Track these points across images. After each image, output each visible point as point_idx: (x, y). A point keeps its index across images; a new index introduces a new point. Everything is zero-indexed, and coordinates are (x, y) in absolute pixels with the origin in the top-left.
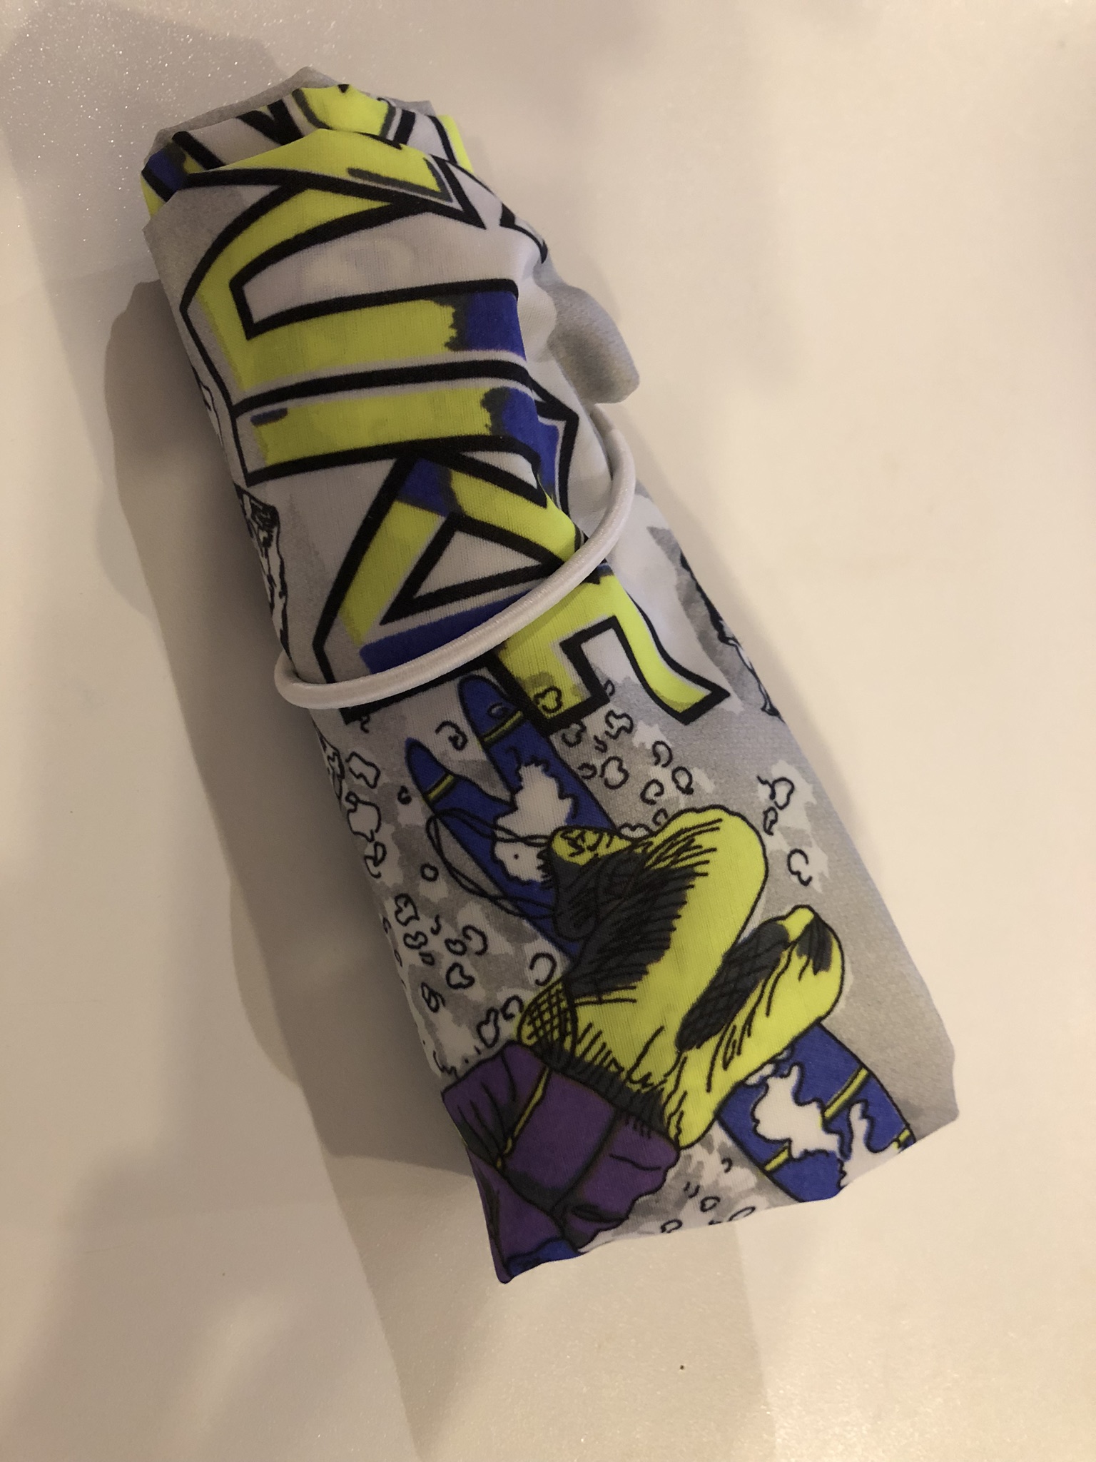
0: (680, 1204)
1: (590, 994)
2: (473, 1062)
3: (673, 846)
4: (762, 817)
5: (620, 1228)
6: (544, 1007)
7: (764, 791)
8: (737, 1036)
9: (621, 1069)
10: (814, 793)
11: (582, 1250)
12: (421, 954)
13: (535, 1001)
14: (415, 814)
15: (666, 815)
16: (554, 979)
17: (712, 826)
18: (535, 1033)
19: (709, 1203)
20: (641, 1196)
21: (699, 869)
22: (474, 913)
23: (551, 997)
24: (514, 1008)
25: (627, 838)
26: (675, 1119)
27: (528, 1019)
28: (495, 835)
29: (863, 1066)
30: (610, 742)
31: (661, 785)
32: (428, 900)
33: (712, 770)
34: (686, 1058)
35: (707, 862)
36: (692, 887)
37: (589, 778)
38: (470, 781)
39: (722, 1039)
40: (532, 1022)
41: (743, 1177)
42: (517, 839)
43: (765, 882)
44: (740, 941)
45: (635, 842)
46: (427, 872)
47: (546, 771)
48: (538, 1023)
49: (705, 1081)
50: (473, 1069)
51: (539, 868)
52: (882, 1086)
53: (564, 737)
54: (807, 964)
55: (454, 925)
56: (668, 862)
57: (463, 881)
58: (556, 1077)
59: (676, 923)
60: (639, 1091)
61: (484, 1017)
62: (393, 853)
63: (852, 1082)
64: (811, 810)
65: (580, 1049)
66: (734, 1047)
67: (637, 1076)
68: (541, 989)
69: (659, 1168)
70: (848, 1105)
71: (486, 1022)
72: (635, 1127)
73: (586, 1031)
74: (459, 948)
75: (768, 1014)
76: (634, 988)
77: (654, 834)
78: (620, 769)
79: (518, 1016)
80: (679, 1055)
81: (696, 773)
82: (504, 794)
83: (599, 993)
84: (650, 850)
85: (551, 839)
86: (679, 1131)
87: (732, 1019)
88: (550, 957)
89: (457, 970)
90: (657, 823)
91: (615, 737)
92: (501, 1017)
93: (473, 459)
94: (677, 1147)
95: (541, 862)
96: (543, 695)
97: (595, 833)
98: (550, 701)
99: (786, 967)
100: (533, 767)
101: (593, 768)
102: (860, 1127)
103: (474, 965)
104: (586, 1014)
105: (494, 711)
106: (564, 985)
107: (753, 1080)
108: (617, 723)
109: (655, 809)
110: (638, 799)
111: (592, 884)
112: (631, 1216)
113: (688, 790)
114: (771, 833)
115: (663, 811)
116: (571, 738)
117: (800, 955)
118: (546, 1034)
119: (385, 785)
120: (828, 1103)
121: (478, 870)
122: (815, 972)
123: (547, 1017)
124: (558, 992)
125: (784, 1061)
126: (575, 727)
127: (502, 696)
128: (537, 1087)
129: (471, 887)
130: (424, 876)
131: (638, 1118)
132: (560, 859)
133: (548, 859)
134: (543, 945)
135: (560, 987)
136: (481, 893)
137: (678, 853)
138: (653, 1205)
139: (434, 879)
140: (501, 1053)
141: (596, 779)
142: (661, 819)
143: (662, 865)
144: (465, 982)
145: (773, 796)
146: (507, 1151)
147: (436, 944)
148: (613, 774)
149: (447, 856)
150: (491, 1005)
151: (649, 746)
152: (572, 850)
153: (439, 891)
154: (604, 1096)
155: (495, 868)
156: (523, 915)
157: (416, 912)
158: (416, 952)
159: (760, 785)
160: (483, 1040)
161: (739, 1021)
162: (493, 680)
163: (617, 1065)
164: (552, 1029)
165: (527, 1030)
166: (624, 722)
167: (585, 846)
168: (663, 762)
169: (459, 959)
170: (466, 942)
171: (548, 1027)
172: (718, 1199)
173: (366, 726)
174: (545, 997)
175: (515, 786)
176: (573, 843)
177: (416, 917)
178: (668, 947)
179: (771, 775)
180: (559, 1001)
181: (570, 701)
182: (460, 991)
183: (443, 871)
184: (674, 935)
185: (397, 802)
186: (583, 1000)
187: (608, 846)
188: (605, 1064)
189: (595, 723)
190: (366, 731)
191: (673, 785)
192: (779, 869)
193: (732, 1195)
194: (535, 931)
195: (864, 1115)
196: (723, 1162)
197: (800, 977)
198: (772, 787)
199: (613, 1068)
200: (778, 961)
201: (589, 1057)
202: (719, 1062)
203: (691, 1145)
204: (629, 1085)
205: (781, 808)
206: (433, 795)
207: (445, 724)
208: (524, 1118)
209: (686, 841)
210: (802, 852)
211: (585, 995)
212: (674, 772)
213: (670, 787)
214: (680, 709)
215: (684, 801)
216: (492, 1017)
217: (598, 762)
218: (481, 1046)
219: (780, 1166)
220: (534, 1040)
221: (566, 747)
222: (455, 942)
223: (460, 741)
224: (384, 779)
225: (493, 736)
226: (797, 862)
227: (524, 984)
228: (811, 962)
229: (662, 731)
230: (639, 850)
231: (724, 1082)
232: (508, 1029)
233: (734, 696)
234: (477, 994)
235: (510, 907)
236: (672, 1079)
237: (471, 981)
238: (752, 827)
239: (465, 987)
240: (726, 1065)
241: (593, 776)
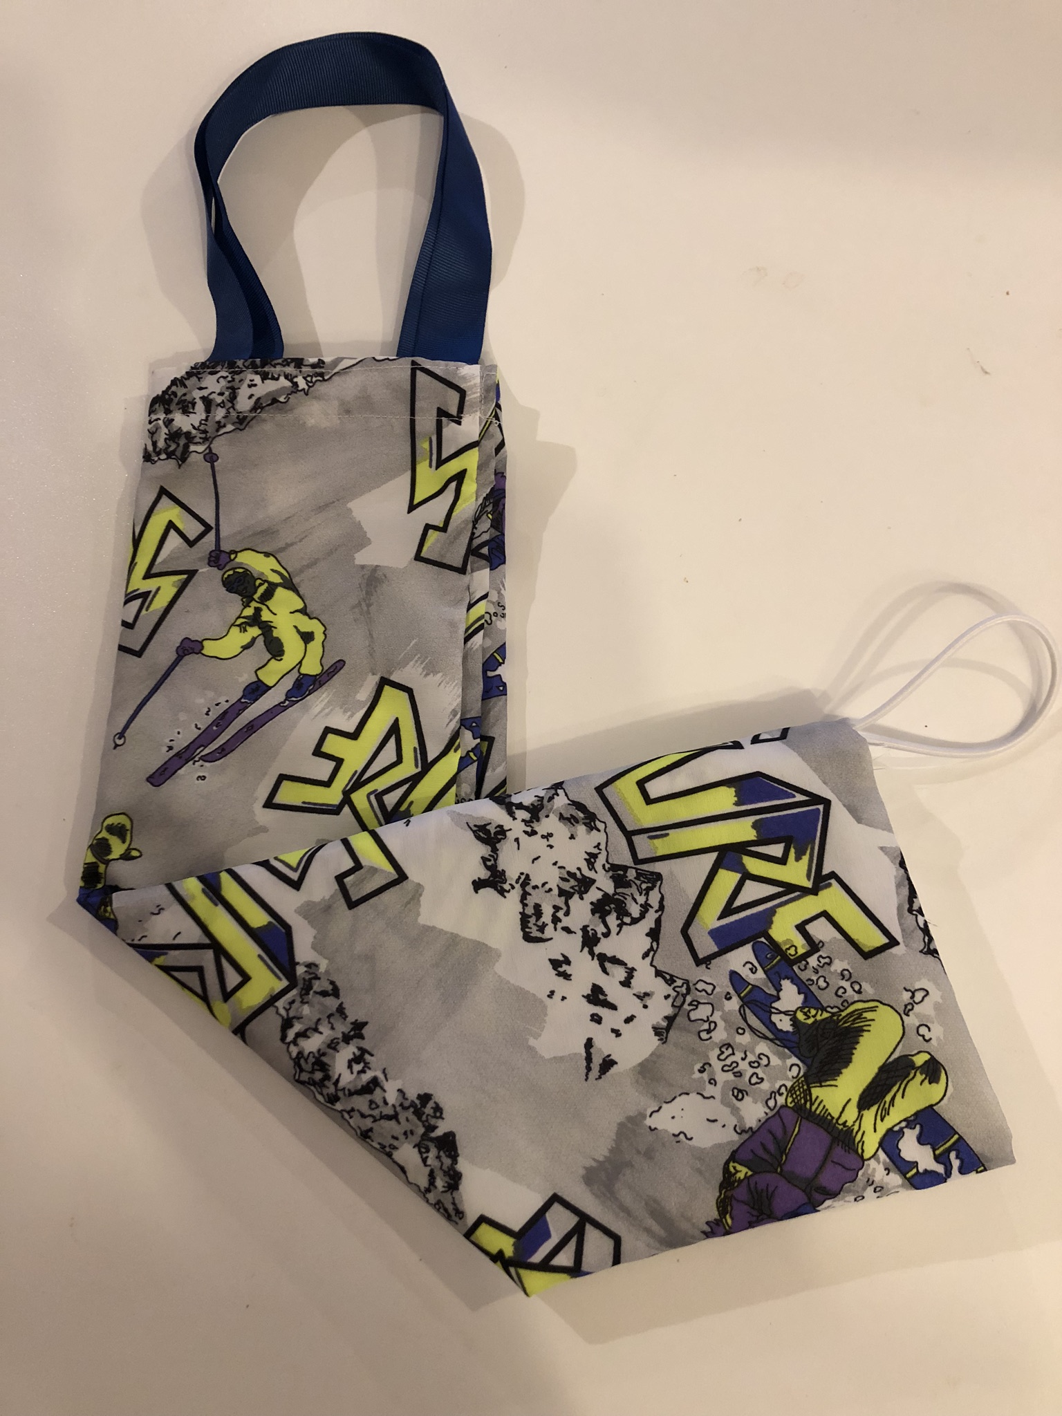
0: (864, 1189)
1: (817, 1082)
2: (763, 1121)
3: (852, 1016)
4: (903, 1007)
5: (836, 1199)
6: (797, 1088)
7: (906, 996)
8: (887, 1106)
9: (833, 1118)
10: (941, 997)
11: (818, 1209)
12: (733, 1073)
13: (792, 1086)
14: (734, 1004)
15: (848, 1003)
16: (800, 1075)
17: (872, 1009)
18: (793, 1101)
19: (878, 1189)
20: (846, 1183)
21: (865, 1028)
22: (763, 1047)
23: (799, 1084)
24: (783, 1090)
25: (829, 1012)
26: (860, 1145)
27: (790, 1095)
28: (771, 1011)
29: (956, 1133)
30: (820, 969)
31: (845, 989)
32: (741, 1044)
33: (874, 984)
34: (863, 1115)
35: (870, 1025)
36: (862, 1036)
37: (811, 985)
38: (758, 987)
39: (879, 1106)
40: (792, 1096)
41: (895, 1179)
42: (781, 1012)
43: (902, 1038)
44: (888, 1062)
45: (833, 1014)
46: (739, 1031)
47: (792, 982)
48: (794, 1096)
49: (873, 1126)
50: (763, 1124)
51: (791, 1025)
52: (968, 1144)
53: (799, 967)
54: (925, 1078)
55: (754, 1054)
56: (849, 1024)
57: (757, 1033)
58: (804, 1121)
59: (854, 1051)
60: (842, 1129)
61: (769, 1097)
62: (721, 1024)
63: (950, 1140)
64: (937, 1007)
65: (814, 1108)
66: (885, 1111)
67: (841, 1121)
68: (795, 1080)
69: (855, 1169)
70: (948, 1151)
71: (770, 1098)
72: (842, 1147)
73: (816, 1100)
74: (756, 1065)
75: (903, 1097)
76: (836, 1080)
77: (843, 1011)
78: (825, 981)
79: (785, 1093)
80: (859, 1112)
81: (863, 984)
82: (775, 993)
83: (820, 1082)
84: (840, 1018)
85: (795, 1012)
86: (863, 1151)
87: (884, 1097)
88: (798, 1065)
89: (755, 1076)
90: (844, 1006)
91: (822, 967)
92: (777, 1095)
93: (751, 850)
94: (863, 1160)
95: (792, 1023)
96: (789, 949)
97: (815, 1009)
98: (792, 951)
99: (913, 1078)
100: (786, 980)
101: (813, 981)
102: (956, 1163)
103: (764, 1072)
104: (816, 1092)
105: (768, 956)
106: (805, 1078)
107: (896, 1129)
108: (823, 961)
109: (842, 1000)
110: (834, 995)
111: (815, 1032)
112: (841, 1193)
113: (859, 992)
114: (908, 1015)
115: (846, 1001)
116: (803, 968)
117: (921, 1074)
118: (798, 1101)
119: (718, 992)
120: (937, 1147)
121: (764, 1027)
122: (930, 1083)
123: (798, 1093)
124: (802, 1081)
125: (911, 1121)
126: (804, 962)
127: (771, 949)
128: (795, 1127)
129: (761, 1035)
130: (738, 1033)
131: (843, 1142)
132: (800, 1021)
133: (795, 1021)
134: (795, 1060)
135: (803, 1079)
136: (766, 1038)
137: (854, 1020)
138: (852, 1188)
139: (743, 1034)
140: (778, 1111)
141: (814, 986)
142: (845, 1004)
143: (846, 1025)
144: (759, 1081)
145: (913, 997)
146: (783, 1162)
147: (743, 1066)
148: (822, 983)
149: (749, 1022)
150: (772, 1090)
151: (839, 971)
152: (805, 1017)
153: (746, 1039)
154: (826, 1130)
155: (771, 1026)
156: (785, 1047)
157: (733, 1051)
158: (730, 1073)
159: (904, 991)
160: (769, 1108)
161: (888, 1098)
162: (767, 943)
163: (831, 1116)
164: (801, 1098)
165: (790, 1100)
166: (827, 960)
167: (811, 1015)
168: (846, 979)
169: (756, 1070)
170: (760, 1061)
171: (799, 1098)
172: (882, 1188)
173: (709, 966)
174: (797, 1084)
175: (779, 989)
176: (805, 1014)
177: (733, 1054)
178: (851, 1062)
179: (914, 987)
180: (803, 1085)
181: (801, 951)
182: (757, 1085)
183: (747, 1030)
184: (854, 1057)
185: (724, 1000)
186: (813, 1085)
187: (821, 1015)
188: (825, 1115)
189: (813, 961)
190: (709, 969)
191: (851, 989)
192: (911, 1033)
193: (890, 1187)
194: (790, 1054)
195: (957, 1157)
196: (885, 1169)
197: (921, 1084)
198: (913, 993)
199: (829, 1117)
200: (909, 1074)
201: (818, 1112)
202: (879, 1118)
203: (869, 1159)
204: (837, 1125)
205: (917, 1004)
206: (742, 995)
207: (747, 963)
208: (791, 1143)
209: (858, 1015)
210: (927, 1026)
211: (814, 1083)
212: (852, 984)
213: (850, 991)
214: (866, 950)
215: (856, 997)
216: (773, 1095)
217: (814, 978)
218: (768, 1111)
219: (913, 1176)
220: (793, 1104)
221: (800, 971)
222: (754, 1062)
223: (754, 969)
224: (717, 989)
225: (769, 967)
226: (923, 1030)
227: (788, 1079)
228: (928, 1078)
229: (849, 964)
230: (835, 1018)
231: (883, 1128)
232: (781, 1100)
233: (902, 946)
234: (765, 1086)
235: (779, 1043)
236: (857, 1124)
237: (762, 1080)
238: (896, 1011)
239: (761, 1082)
240: (882, 1120)
241: (813, 984)
